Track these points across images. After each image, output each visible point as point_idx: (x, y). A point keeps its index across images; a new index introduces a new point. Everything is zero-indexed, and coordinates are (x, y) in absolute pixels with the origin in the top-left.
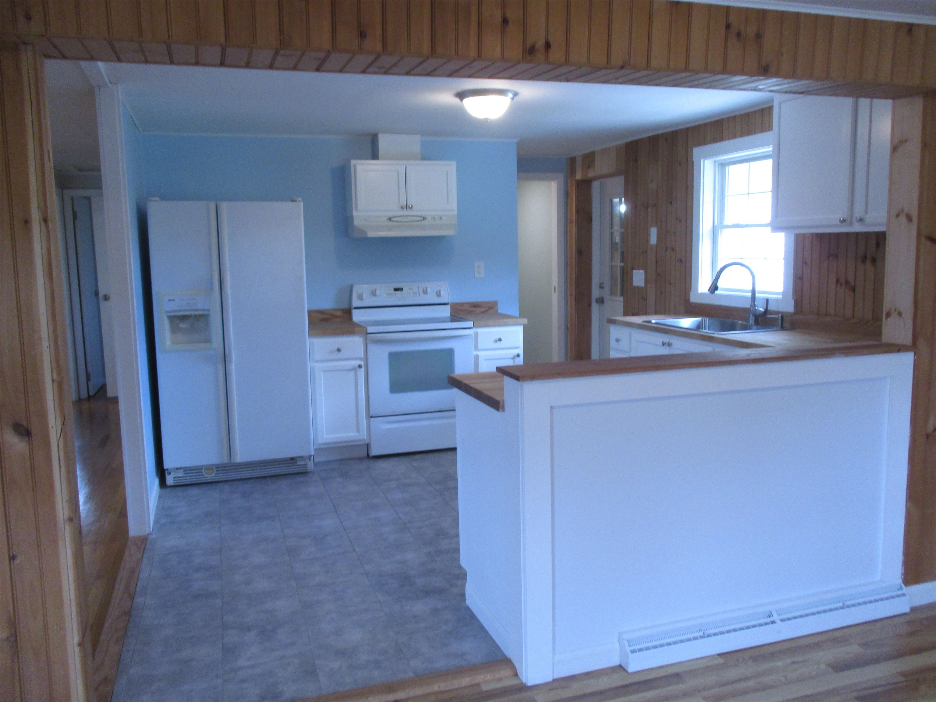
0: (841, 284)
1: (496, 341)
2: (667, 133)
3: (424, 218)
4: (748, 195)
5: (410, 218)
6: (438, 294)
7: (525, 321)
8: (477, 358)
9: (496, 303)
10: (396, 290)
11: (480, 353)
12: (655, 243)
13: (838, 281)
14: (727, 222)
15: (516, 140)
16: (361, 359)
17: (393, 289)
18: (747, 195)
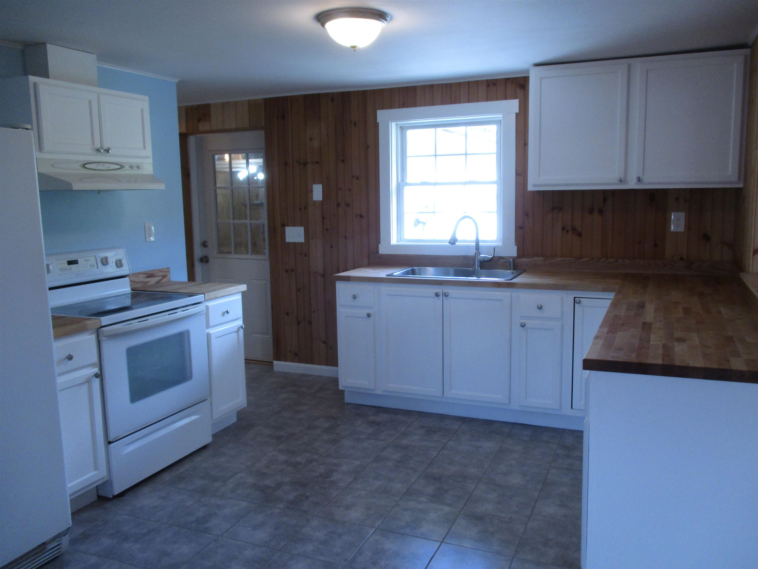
0: (567, 231)
1: (223, 314)
2: (334, 94)
3: (122, 167)
4: (436, 157)
5: (107, 166)
6: (118, 264)
7: (244, 287)
8: (209, 336)
9: (168, 270)
10: (70, 263)
11: (212, 331)
12: (321, 199)
13: (563, 229)
14: (409, 180)
15: (176, 81)
16: (93, 365)
17: (66, 262)
18: (434, 157)
